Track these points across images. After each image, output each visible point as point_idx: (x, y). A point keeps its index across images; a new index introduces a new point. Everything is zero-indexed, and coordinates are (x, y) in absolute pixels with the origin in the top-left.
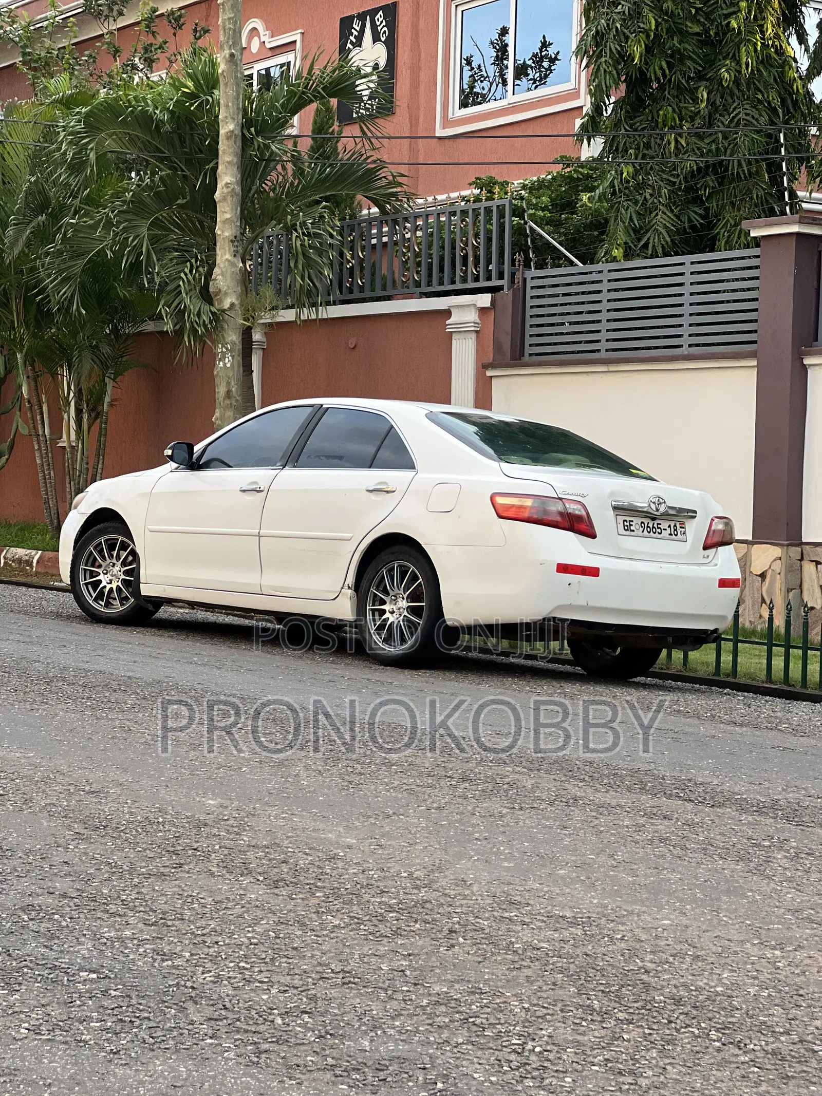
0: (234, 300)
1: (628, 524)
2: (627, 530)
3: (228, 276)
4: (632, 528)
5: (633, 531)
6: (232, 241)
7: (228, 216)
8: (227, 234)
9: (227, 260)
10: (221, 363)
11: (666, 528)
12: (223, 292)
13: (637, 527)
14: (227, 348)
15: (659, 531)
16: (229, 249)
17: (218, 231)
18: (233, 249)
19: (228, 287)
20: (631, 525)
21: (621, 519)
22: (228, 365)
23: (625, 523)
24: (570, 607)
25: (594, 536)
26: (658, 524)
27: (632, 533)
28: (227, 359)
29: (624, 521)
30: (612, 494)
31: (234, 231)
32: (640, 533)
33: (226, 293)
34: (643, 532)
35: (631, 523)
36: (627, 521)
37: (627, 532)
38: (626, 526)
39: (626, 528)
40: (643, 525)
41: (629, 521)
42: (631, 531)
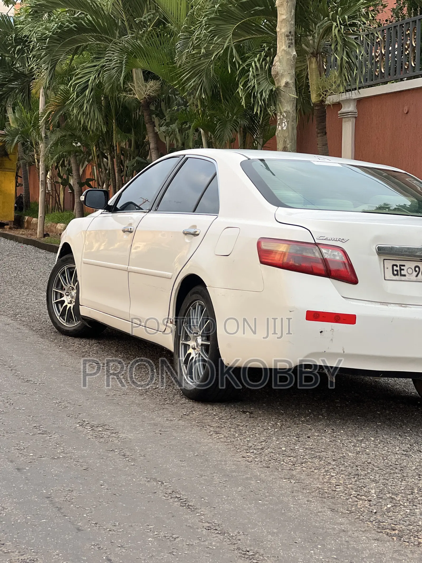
0: (288, 80)
1: (398, 268)
2: (397, 274)
3: (284, 63)
4: (403, 272)
5: (405, 275)
6: (288, 36)
7: (284, 17)
8: (283, 30)
9: (283, 50)
10: (280, 127)
12: (280, 74)
13: (410, 271)
14: (283, 116)
16: (285, 42)
17: (278, 29)
18: (287, 42)
19: (284, 70)
20: (401, 270)
21: (389, 264)
22: (285, 128)
23: (395, 267)
24: (324, 354)
25: (354, 281)
27: (403, 278)
28: (283, 124)
29: (393, 265)
30: (377, 238)
31: (288, 28)
32: (413, 277)
33: (282, 75)
34: (417, 276)
35: (402, 267)
36: (397, 266)
37: (397, 276)
38: (396, 270)
39: (395, 273)
40: (417, 269)
41: (400, 265)
42: (402, 275)
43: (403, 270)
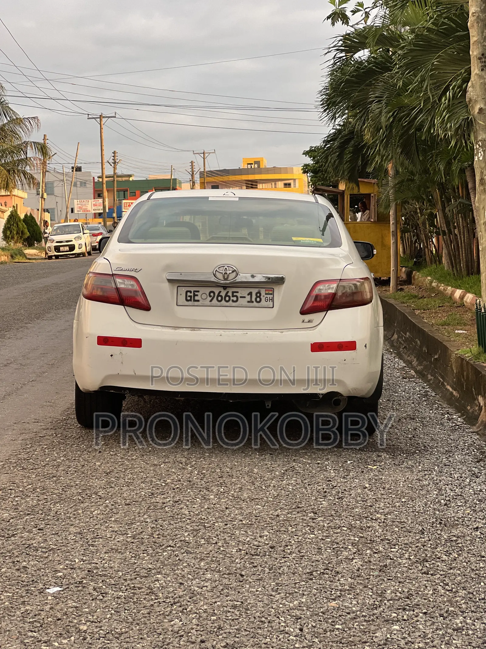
0: (482, 106)
1: (192, 294)
2: (190, 300)
3: (478, 88)
4: (196, 298)
5: (198, 301)
6: (480, 59)
7: (475, 39)
8: (475, 53)
9: (476, 74)
10: (476, 157)
11: (246, 295)
12: (473, 101)
13: (204, 296)
14: (479, 145)
15: (235, 299)
16: (478, 65)
17: (471, 53)
18: (480, 65)
19: (477, 95)
20: (195, 295)
21: (183, 290)
22: (481, 159)
23: (189, 294)
25: (147, 308)
26: (233, 292)
27: (196, 303)
28: (480, 154)
29: (187, 292)
30: (167, 268)
31: (480, 51)
32: (207, 302)
33: (476, 101)
34: (211, 301)
35: (196, 293)
36: (190, 292)
37: (190, 302)
38: (189, 296)
39: (189, 298)
40: (212, 294)
41: (194, 291)
42: (195, 301)
43: (197, 295)
